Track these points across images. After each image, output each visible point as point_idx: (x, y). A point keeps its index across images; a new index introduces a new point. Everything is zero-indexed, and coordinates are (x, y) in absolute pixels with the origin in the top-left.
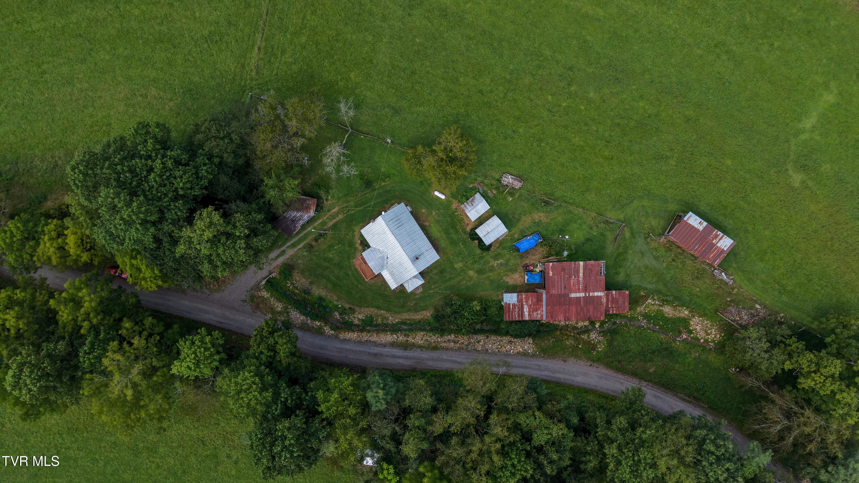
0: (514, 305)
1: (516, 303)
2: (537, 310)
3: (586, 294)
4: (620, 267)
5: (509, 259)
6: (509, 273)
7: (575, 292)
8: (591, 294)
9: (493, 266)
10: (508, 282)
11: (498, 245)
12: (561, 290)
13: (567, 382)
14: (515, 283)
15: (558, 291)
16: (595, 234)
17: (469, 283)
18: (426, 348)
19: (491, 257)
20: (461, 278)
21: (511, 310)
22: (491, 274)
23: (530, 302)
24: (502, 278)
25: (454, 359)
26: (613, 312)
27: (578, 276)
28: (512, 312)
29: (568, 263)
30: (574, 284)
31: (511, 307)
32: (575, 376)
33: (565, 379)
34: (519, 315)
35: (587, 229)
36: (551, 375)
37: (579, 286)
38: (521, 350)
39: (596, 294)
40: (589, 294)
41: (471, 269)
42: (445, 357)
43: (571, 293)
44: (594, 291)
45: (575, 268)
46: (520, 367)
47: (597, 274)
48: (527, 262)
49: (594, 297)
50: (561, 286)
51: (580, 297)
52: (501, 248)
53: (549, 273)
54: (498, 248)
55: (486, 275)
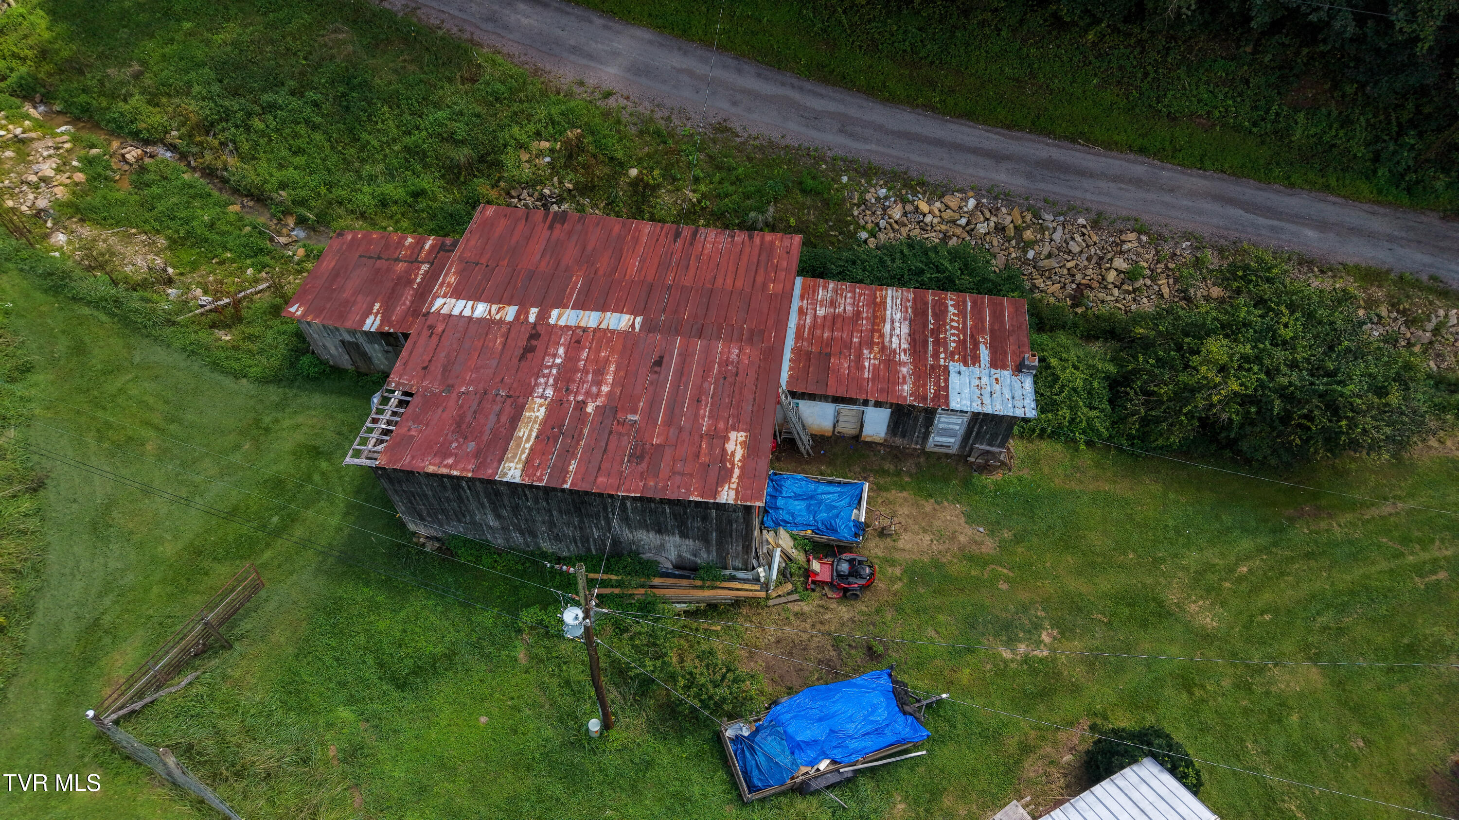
0: (970, 358)
1: (954, 367)
2: (834, 321)
3: (543, 316)
4: (277, 485)
5: (955, 653)
6: (957, 568)
7: (602, 335)
8: (510, 313)
9: (1065, 631)
10: (970, 519)
11: (1032, 768)
12: (685, 356)
13: (730, 62)
14: (928, 506)
15: (707, 352)
16: (344, 713)
17: (1212, 555)
18: (1417, 285)
19: (1075, 690)
20: (1266, 597)
21: (984, 340)
22: (1075, 585)
23: (870, 360)
24: (1003, 546)
25: (1261, 221)
26: (420, 243)
27: (556, 407)
28: (978, 329)
29: (603, 484)
30: (600, 373)
31: (984, 353)
32: (690, 73)
33: (739, 71)
34: (941, 313)
35: (385, 751)
36: (796, 95)
37: (571, 358)
38: (924, 207)
39: (481, 310)
40: (523, 312)
41: (1206, 638)
42: (1311, 234)
43: (626, 335)
44: (488, 323)
45: (568, 453)
46: (939, 143)
47: (432, 402)
48: (844, 612)
49: (500, 298)
50: (681, 373)
51: (581, 305)
52: (1012, 743)
53: (751, 448)
54: (1026, 749)
55: (1106, 583)
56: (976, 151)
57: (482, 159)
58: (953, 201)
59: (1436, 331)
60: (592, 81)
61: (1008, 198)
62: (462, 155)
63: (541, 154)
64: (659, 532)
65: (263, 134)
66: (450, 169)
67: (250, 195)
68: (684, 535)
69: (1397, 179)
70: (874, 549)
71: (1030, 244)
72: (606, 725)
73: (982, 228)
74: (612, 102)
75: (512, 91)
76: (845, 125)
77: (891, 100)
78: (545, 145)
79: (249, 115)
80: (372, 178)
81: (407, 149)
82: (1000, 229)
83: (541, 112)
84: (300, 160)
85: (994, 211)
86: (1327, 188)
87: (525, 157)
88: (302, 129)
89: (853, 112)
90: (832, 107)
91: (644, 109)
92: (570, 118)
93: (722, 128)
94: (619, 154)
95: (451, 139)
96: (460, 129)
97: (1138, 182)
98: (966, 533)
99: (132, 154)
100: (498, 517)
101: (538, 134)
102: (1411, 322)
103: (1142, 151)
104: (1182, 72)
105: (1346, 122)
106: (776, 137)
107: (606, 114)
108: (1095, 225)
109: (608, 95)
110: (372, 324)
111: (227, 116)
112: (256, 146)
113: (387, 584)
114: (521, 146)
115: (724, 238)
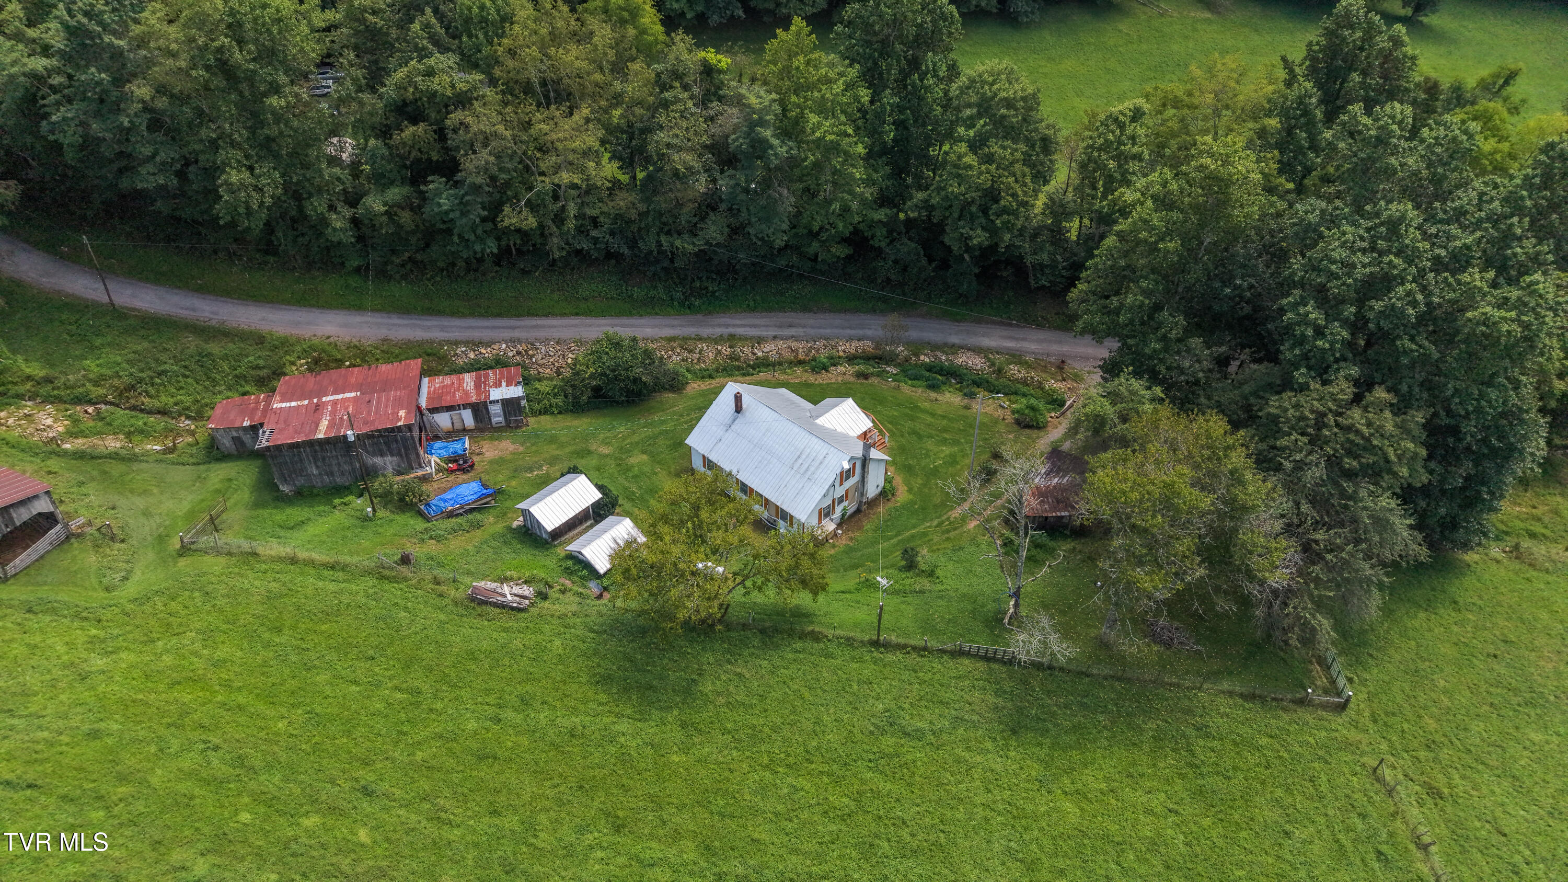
0: (498, 385)
1: (492, 389)
2: (442, 387)
3: (319, 400)
5: (509, 479)
6: (510, 458)
7: (345, 399)
8: (306, 402)
10: (513, 443)
12: (379, 399)
14: (496, 442)
15: (388, 395)
17: (609, 433)
18: (691, 339)
20: (628, 441)
21: (503, 380)
22: (556, 452)
23: (458, 394)
24: (527, 448)
26: (258, 398)
28: (501, 378)
30: (346, 408)
31: (504, 384)
34: (487, 376)
36: (419, 322)
37: (334, 407)
38: (483, 351)
39: (293, 404)
40: (311, 401)
41: (606, 456)
43: (354, 399)
44: (298, 406)
45: (340, 429)
46: (487, 327)
48: (464, 477)
49: (300, 399)
51: (334, 394)
53: (408, 412)
55: (567, 450)
56: (503, 328)
57: (274, 373)
58: (496, 347)
59: (700, 353)
60: (319, 333)
61: (519, 341)
62: (263, 373)
63: (302, 365)
64: (382, 456)
65: (160, 385)
66: (258, 381)
67: (159, 412)
68: (392, 455)
69: (682, 304)
70: (476, 459)
71: (533, 356)
72: (374, 510)
73: (511, 354)
74: (331, 340)
75: (282, 344)
76: (443, 329)
77: (463, 316)
78: (303, 361)
79: (152, 378)
80: (220, 392)
81: (236, 376)
82: (519, 353)
83: (299, 348)
84: (181, 392)
85: (515, 347)
86: (657, 314)
87: (294, 368)
88: (181, 378)
89: (446, 324)
90: (435, 323)
91: (347, 339)
92: (313, 348)
93: (385, 340)
94: (339, 357)
95: (257, 367)
96: (261, 363)
97: (575, 326)
98: (511, 447)
99: (91, 409)
100: (317, 467)
101: (299, 358)
102: (690, 352)
103: (577, 314)
104: (581, 281)
105: (655, 288)
106: (411, 338)
107: (330, 344)
108: (558, 343)
109: (329, 337)
110: (246, 423)
111: (140, 381)
112: (158, 391)
113: (276, 507)
114: (293, 364)
115: (390, 366)
